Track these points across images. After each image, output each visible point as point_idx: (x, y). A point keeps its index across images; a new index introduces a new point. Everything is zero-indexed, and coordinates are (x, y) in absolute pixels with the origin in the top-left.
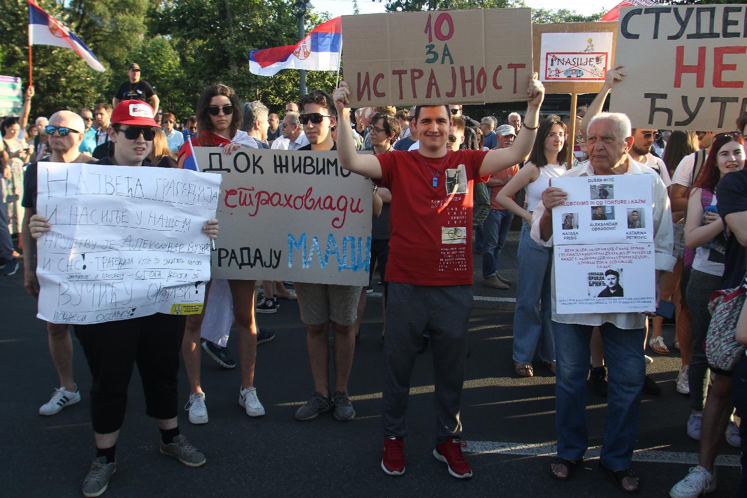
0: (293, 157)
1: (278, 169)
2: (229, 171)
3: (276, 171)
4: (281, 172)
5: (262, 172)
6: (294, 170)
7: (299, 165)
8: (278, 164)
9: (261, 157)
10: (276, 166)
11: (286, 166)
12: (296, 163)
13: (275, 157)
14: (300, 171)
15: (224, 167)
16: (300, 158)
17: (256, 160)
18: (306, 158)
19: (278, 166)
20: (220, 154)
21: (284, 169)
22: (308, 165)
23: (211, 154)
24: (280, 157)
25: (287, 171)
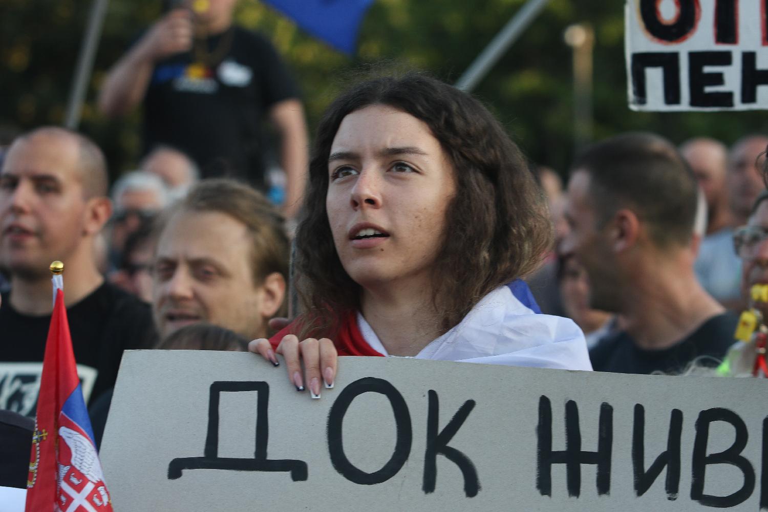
0: (639, 411)
1: (559, 472)
2: (298, 470)
3: (544, 485)
4: (574, 487)
5: (472, 487)
6: (643, 483)
7: (671, 458)
8: (559, 443)
9: (469, 406)
10: (546, 457)
11: (603, 458)
12: (655, 447)
13: (545, 405)
14: (672, 487)
15: (273, 454)
16: (677, 417)
17: (444, 420)
18: (706, 418)
19: (559, 457)
20: (262, 389)
21: (589, 472)
22: (718, 458)
23: (217, 388)
24: (572, 409)
25: (604, 485)
